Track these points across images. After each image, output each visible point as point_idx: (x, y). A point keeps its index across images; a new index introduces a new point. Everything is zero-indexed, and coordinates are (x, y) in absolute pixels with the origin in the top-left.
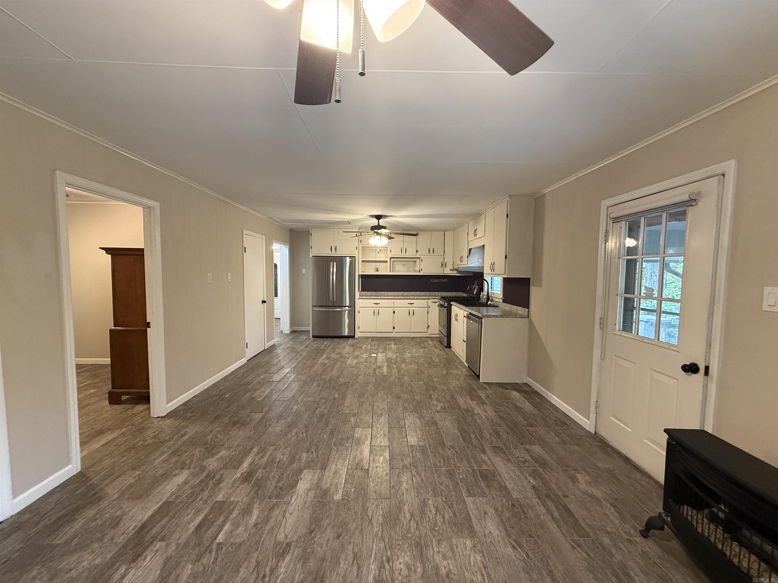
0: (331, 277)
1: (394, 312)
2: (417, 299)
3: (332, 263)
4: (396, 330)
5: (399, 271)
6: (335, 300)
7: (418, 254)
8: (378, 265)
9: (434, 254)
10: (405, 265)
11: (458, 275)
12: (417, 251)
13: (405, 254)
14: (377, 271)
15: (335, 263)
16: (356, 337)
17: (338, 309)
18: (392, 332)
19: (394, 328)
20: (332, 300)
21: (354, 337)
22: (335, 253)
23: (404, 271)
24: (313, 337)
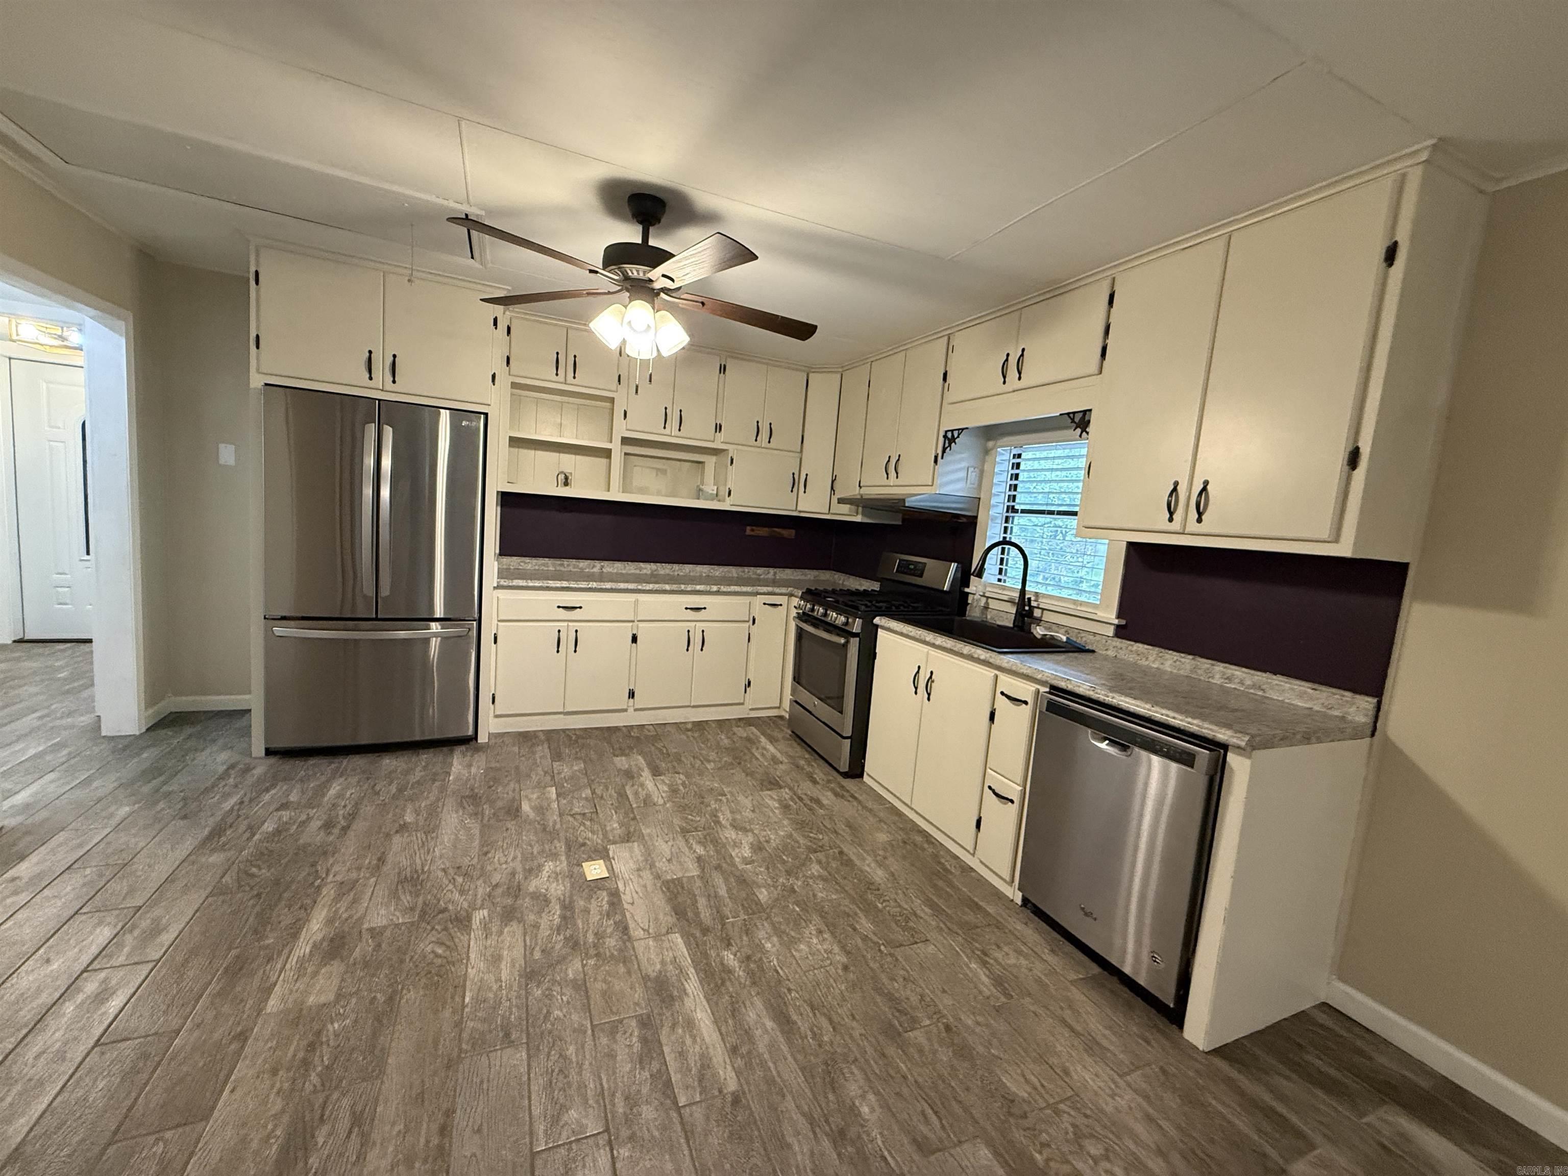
0: (368, 491)
1: (634, 639)
2: (718, 593)
3: (371, 429)
4: (639, 701)
5: (642, 491)
6: (385, 591)
7: (721, 436)
8: (568, 462)
9: (772, 445)
10: (664, 472)
11: (858, 519)
12: (718, 428)
13: (675, 432)
14: (566, 484)
15: (388, 432)
16: (482, 738)
17: (402, 634)
18: (626, 710)
19: (632, 694)
20: (370, 591)
21: (475, 737)
22: (389, 385)
23: (659, 493)
24: (269, 752)
